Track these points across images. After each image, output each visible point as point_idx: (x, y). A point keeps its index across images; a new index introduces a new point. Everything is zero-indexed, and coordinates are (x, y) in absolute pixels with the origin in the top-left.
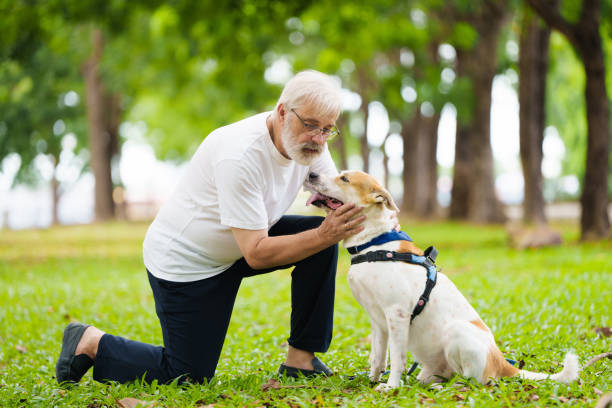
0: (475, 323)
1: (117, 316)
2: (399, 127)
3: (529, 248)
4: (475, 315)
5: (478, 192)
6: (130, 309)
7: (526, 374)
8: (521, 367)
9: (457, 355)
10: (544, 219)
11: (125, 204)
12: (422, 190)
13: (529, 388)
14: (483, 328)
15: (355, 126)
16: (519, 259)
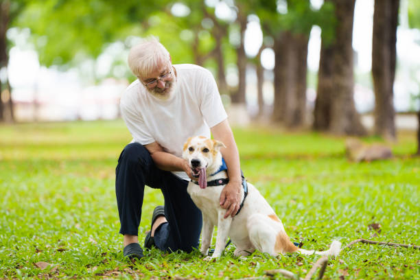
0: (272, 217)
1: (23, 211)
2: (271, 42)
3: (363, 160)
4: (272, 211)
5: (338, 106)
6: (32, 205)
7: (303, 252)
8: (300, 247)
9: (257, 236)
10: (394, 132)
11: (11, 104)
12: (292, 102)
13: (300, 259)
14: (277, 220)
15: (234, 37)
16: (350, 170)
